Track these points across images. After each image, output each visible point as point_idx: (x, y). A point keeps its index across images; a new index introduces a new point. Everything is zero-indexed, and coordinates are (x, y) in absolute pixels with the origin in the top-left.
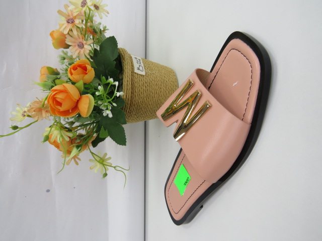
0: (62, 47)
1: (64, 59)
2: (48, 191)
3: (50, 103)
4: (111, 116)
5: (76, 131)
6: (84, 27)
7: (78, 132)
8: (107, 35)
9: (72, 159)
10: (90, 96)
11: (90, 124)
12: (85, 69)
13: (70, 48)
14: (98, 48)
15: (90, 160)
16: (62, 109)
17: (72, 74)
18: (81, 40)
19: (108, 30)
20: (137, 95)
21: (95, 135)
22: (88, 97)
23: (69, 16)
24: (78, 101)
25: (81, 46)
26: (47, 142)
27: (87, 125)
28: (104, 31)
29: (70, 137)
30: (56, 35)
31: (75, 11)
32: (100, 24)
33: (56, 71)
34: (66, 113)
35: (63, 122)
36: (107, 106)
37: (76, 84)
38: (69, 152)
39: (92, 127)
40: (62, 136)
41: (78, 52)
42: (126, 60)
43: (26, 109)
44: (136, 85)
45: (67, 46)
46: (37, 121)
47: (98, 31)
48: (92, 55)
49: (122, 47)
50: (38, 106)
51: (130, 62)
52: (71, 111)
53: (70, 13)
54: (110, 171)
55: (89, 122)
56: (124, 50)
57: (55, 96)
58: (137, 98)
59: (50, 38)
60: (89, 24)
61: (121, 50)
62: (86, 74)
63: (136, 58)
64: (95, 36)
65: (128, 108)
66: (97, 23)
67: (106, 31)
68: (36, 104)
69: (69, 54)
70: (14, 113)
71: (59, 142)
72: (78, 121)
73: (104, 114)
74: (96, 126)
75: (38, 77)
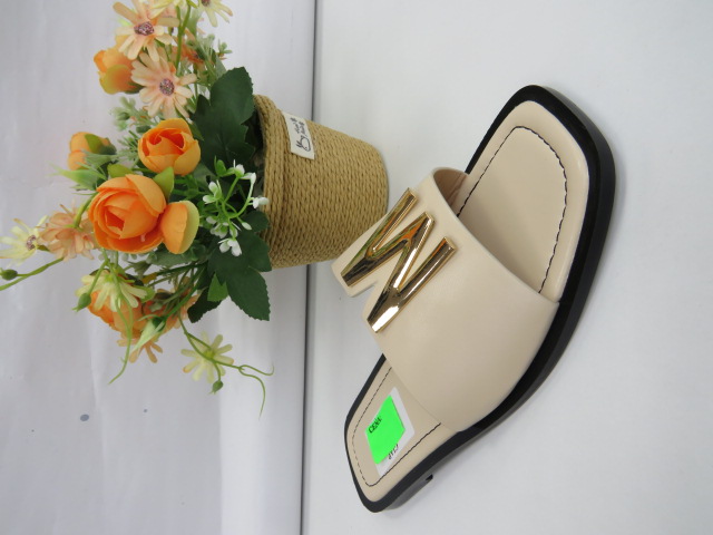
0: (122, 91)
1: (127, 117)
2: (85, 418)
3: (95, 219)
4: (237, 251)
5: (153, 285)
6: (174, 44)
7: (158, 287)
8: (229, 64)
9: (142, 349)
10: (188, 203)
11: (186, 269)
12: (178, 141)
13: (142, 92)
14: (207, 95)
15: (184, 352)
16: (123, 234)
17: (147, 153)
18: (167, 75)
19: (229, 52)
20: (294, 205)
21: (196, 294)
22: (183, 206)
23: (140, 17)
24: (161, 217)
25: (168, 88)
26: (86, 309)
27: (178, 271)
28: (221, 54)
29: (138, 299)
30: (108, 61)
31: (154, 6)
32: (212, 38)
33: (106, 144)
34: (132, 243)
35: (123, 264)
36: (228, 227)
37: (158, 177)
38: (137, 333)
39: (189, 275)
40: (121, 296)
41: (159, 102)
42: (272, 124)
43: (36, 232)
44: (294, 181)
45: (136, 88)
46: (62, 259)
47: (207, 54)
48: (193, 111)
49: (263, 94)
50: (65, 225)
51: (281, 128)
52: (143, 239)
53: (143, 11)
54: (230, 376)
55: (184, 265)
56: (266, 101)
57: (109, 204)
58: (296, 210)
59: (94, 68)
60: (186, 37)
61: (260, 101)
62: (181, 153)
63: (293, 120)
64: (200, 65)
65: (276, 233)
66: (205, 37)
67: (226, 56)
68: (60, 221)
69: (139, 107)
70: (8, 240)
71: (114, 309)
72: (156, 262)
73: (223, 248)
74: (198, 273)
75: (64, 157)
